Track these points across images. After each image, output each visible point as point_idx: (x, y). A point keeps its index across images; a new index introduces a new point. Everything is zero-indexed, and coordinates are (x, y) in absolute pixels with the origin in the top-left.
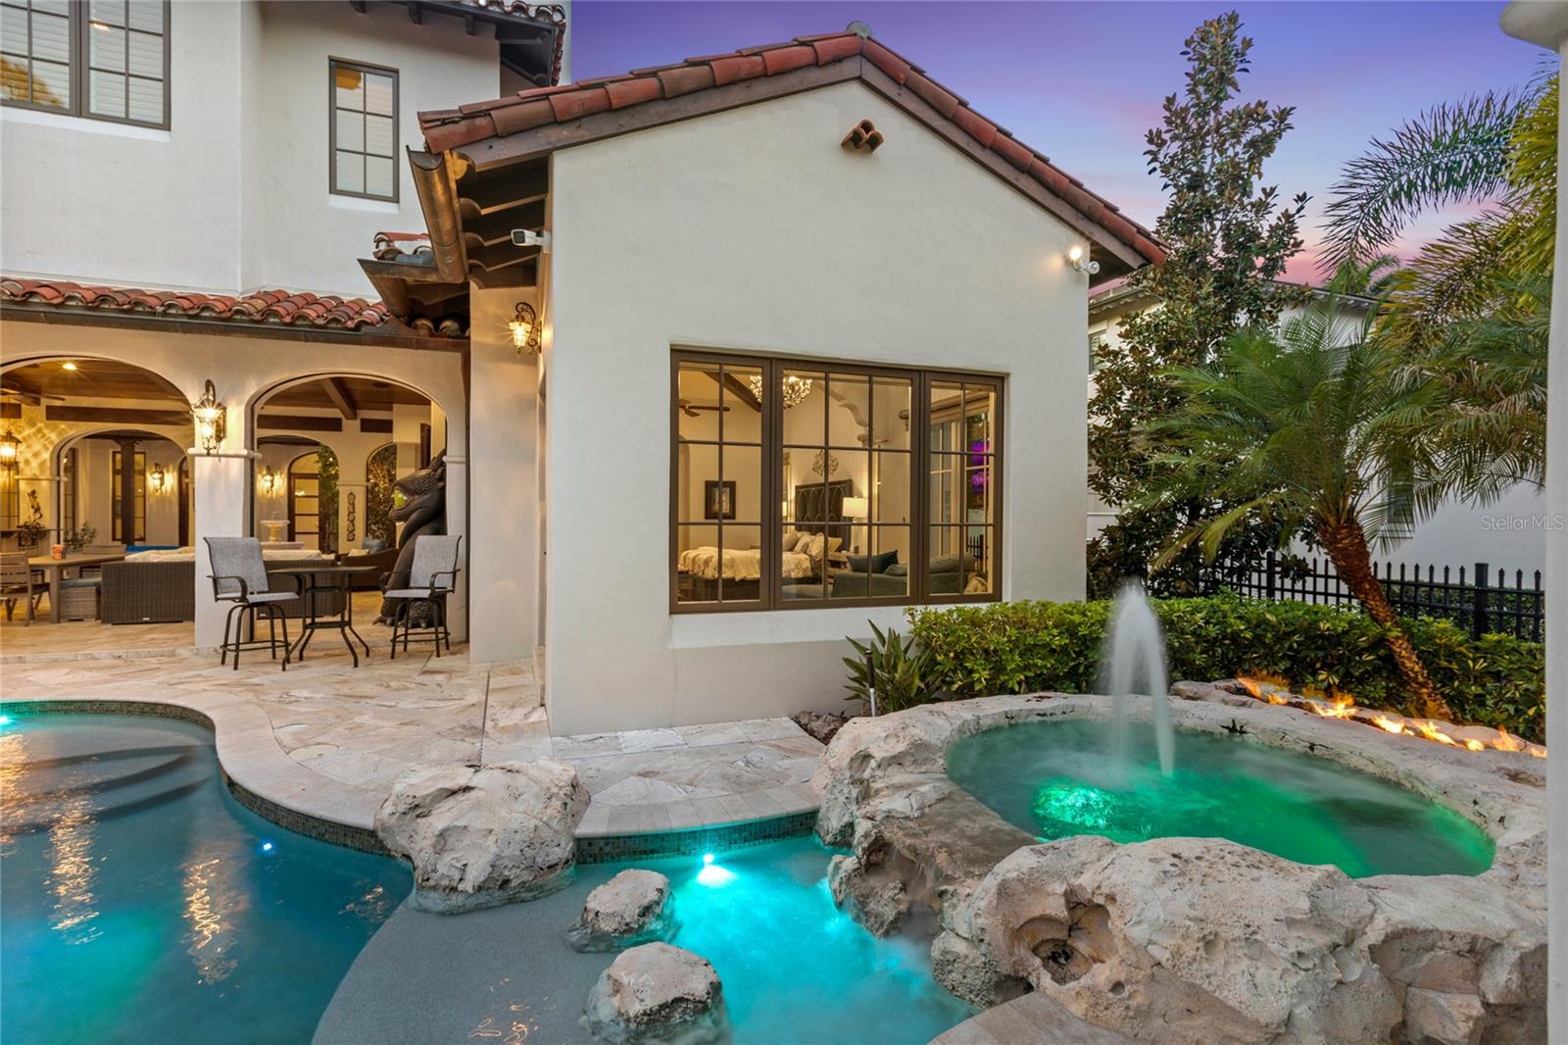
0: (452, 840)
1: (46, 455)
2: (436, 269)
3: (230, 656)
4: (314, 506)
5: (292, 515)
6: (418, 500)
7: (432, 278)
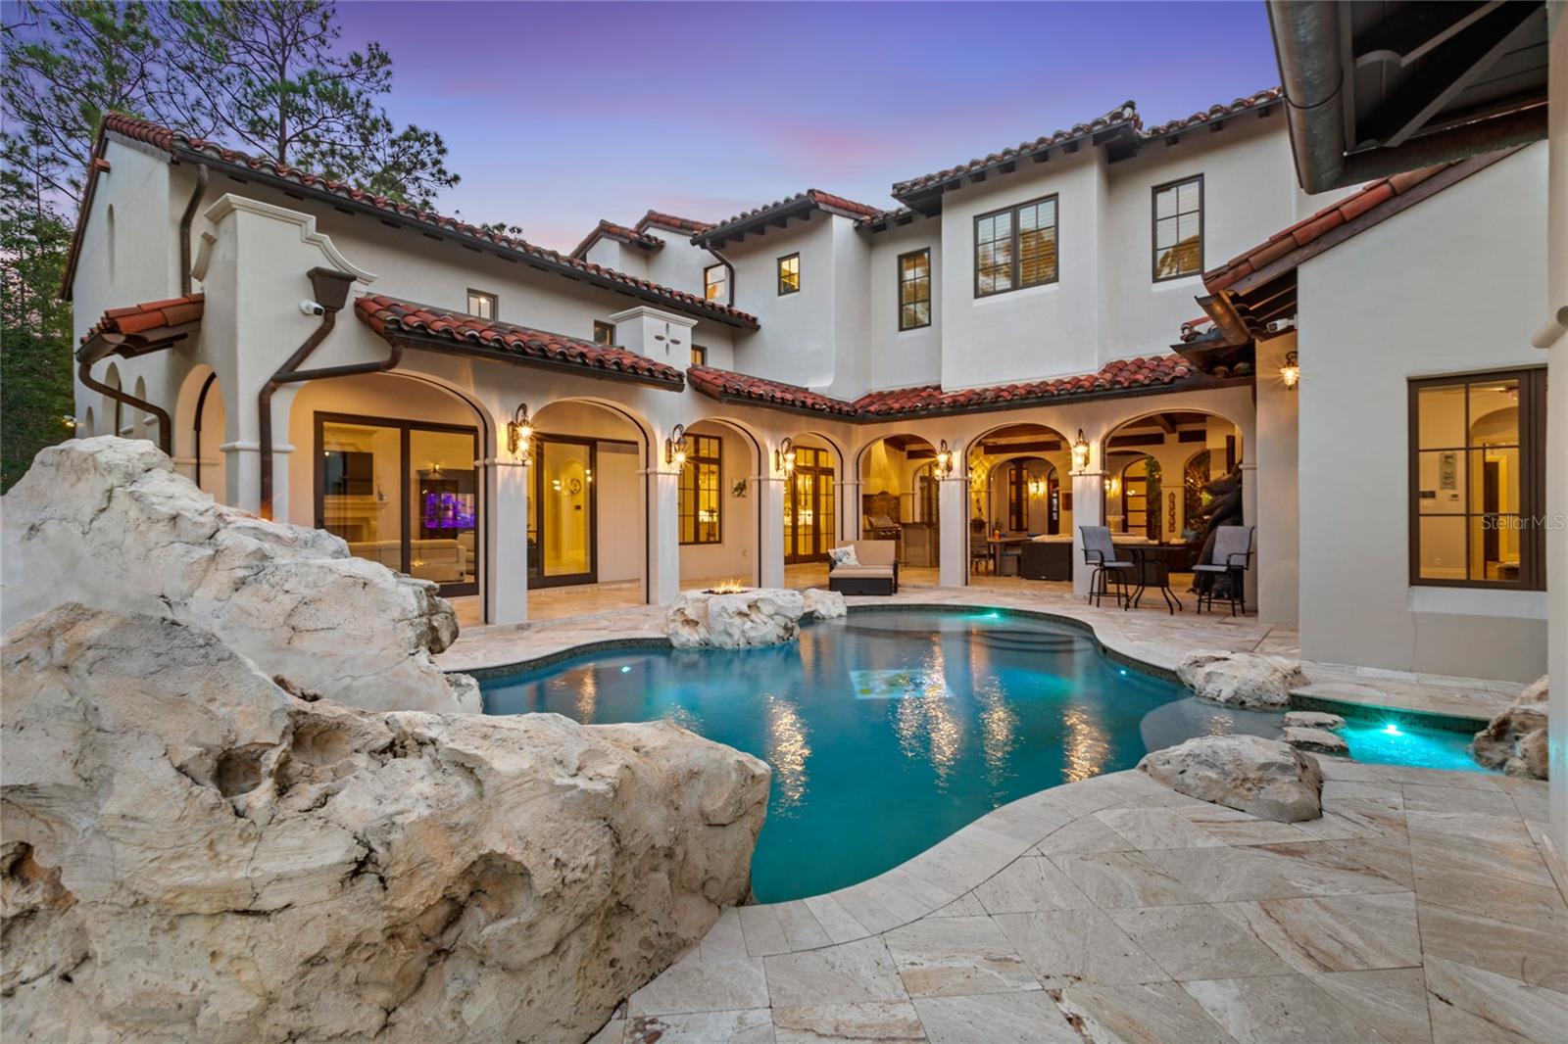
0: (1215, 678)
1: (984, 477)
2: (1224, 339)
3: (1094, 599)
4: (1142, 504)
5: (1125, 511)
6: (1221, 498)
7: (1223, 345)
